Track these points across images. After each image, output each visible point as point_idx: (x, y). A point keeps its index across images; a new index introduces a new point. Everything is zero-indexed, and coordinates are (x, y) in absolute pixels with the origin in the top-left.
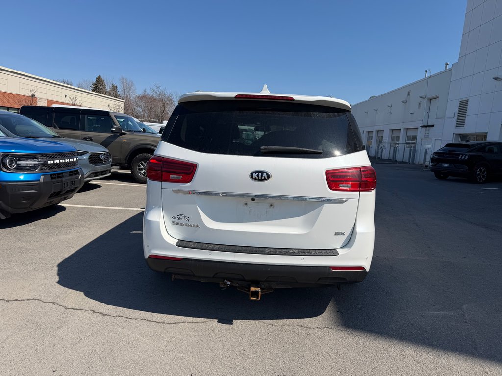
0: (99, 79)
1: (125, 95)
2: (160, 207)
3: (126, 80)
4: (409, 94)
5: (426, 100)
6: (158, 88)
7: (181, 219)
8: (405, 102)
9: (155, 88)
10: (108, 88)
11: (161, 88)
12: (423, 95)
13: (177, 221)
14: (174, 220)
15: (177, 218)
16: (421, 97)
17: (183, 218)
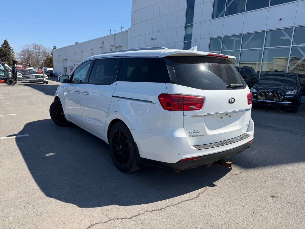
2: (182, 128)
4: (103, 43)
5: (114, 47)
7: (195, 133)
8: (101, 48)
12: (112, 44)
13: (192, 134)
14: (190, 134)
15: (193, 133)
16: (112, 46)
17: (196, 132)
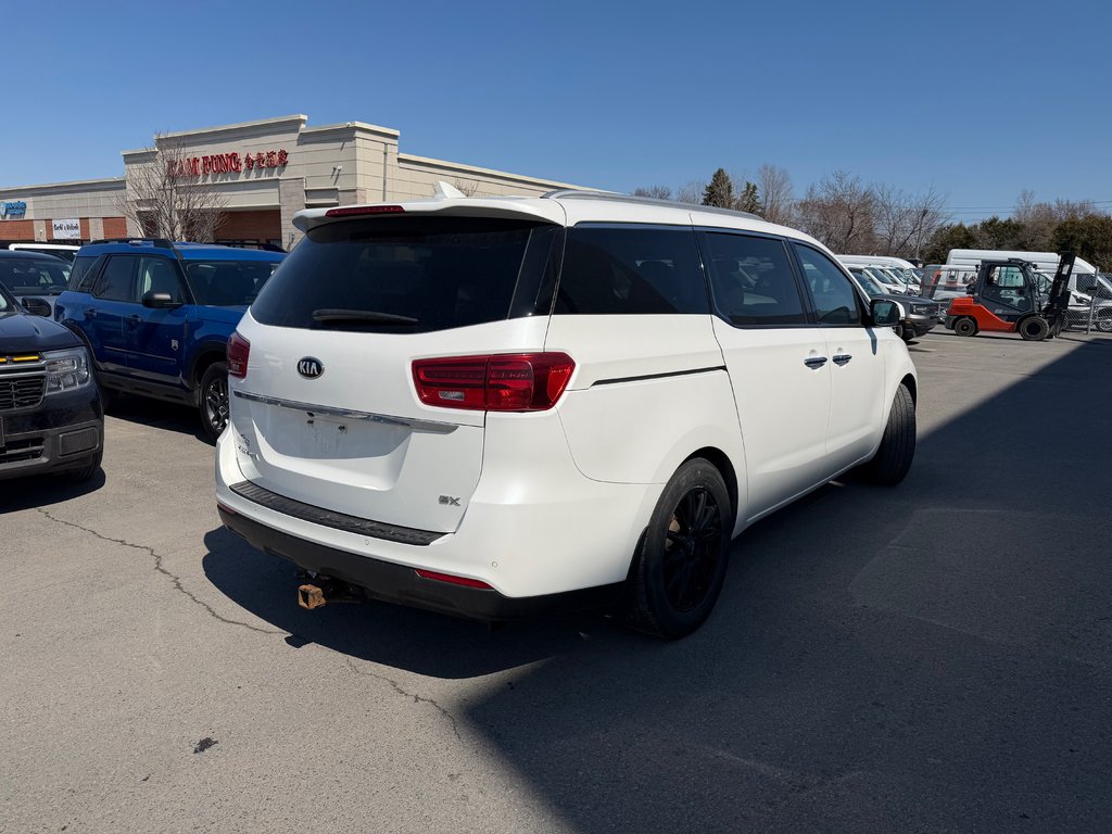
0: (719, 177)
1: (769, 204)
3: (772, 171)
6: (841, 179)
9: (833, 181)
10: (737, 194)
11: (849, 179)
15: (241, 441)
17: (244, 441)
